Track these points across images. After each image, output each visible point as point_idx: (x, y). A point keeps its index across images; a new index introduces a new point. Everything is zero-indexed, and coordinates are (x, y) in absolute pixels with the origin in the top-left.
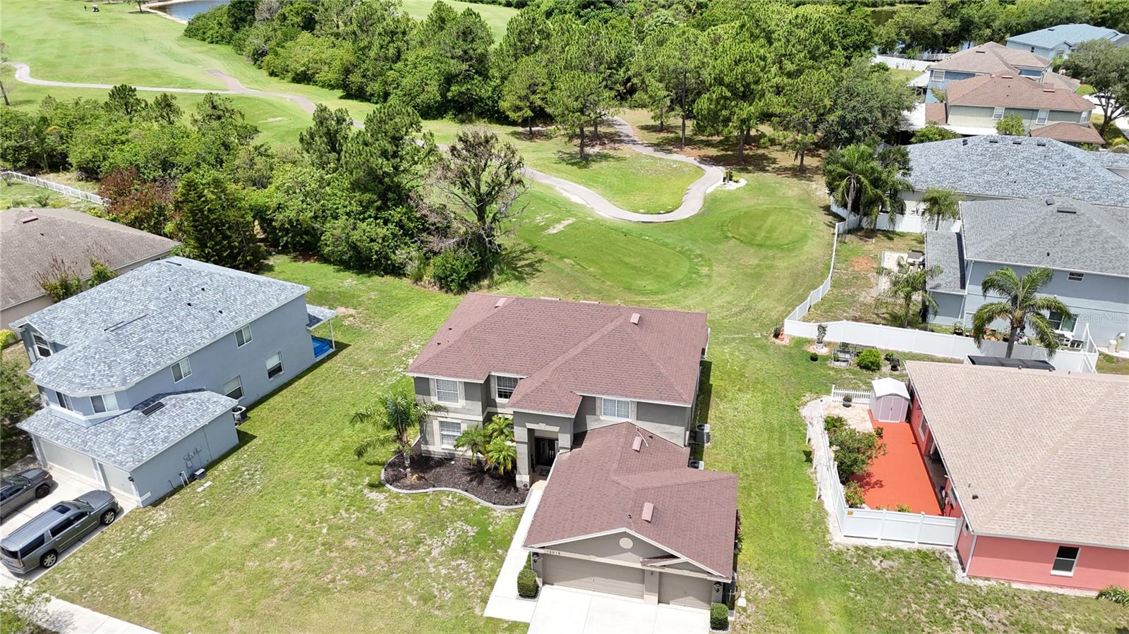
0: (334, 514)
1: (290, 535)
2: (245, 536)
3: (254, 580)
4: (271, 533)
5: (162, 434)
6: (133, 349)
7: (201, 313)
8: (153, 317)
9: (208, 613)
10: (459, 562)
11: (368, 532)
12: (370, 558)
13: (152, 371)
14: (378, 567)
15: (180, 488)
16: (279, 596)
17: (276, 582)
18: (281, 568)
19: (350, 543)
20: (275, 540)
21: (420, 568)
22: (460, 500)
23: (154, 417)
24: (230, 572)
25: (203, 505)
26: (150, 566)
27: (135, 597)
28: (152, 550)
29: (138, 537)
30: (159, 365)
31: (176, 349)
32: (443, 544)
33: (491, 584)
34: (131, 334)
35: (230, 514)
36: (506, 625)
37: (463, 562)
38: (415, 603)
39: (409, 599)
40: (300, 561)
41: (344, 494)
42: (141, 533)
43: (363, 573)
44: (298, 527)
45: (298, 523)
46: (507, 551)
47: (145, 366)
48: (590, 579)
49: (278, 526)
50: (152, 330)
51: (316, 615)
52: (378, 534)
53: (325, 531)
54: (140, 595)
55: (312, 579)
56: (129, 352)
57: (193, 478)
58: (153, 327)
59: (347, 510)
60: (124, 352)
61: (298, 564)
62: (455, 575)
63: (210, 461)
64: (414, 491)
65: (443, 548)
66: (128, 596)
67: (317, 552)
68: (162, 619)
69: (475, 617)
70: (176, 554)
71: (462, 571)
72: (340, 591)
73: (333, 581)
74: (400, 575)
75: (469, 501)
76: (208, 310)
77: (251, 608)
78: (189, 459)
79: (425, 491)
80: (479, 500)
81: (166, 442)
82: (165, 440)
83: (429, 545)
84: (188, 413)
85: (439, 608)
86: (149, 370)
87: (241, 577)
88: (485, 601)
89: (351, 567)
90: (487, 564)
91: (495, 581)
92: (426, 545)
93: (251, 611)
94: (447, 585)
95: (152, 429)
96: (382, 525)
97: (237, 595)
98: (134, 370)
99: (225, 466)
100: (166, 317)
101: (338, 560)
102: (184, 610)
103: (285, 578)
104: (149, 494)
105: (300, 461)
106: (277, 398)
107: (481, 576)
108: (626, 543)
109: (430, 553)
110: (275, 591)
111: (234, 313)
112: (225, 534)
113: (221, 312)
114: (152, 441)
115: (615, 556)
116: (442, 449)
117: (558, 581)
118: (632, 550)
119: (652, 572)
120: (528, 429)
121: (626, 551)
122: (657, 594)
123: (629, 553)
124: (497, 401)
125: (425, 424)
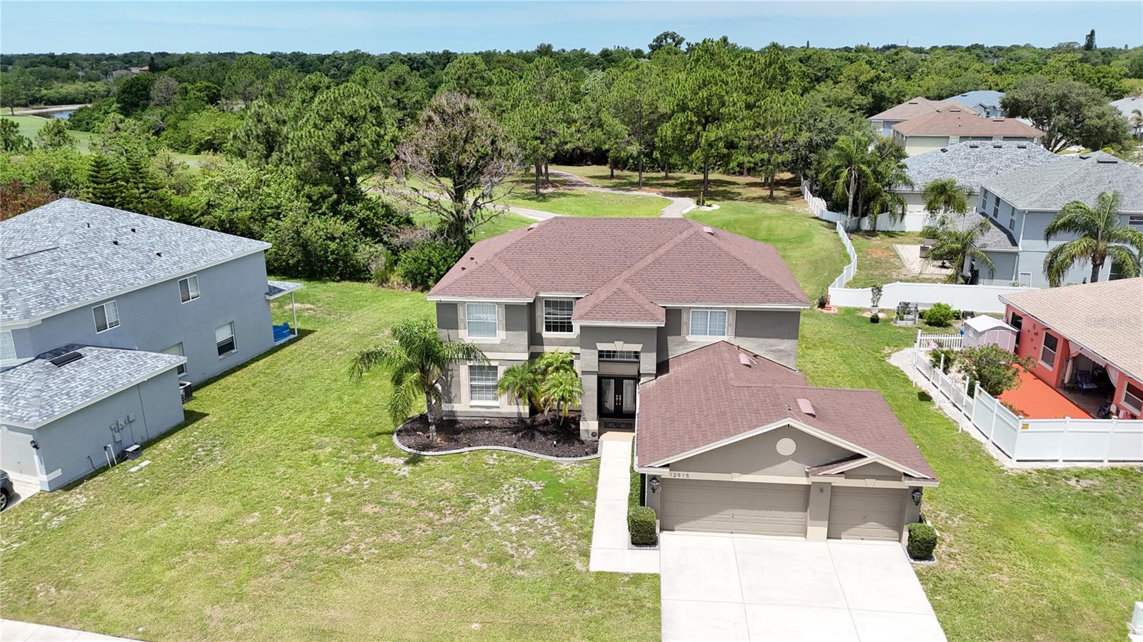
0: (337, 482)
1: (277, 508)
2: (209, 512)
3: (232, 561)
4: (249, 508)
5: (80, 387)
6: (40, 281)
7: (133, 254)
8: (66, 251)
9: (167, 603)
10: (532, 517)
11: (392, 497)
12: (403, 523)
13: (66, 307)
14: (417, 533)
15: (104, 469)
16: (277, 574)
17: (269, 559)
18: (274, 543)
19: (369, 509)
20: (257, 514)
21: (479, 528)
22: (511, 457)
23: (68, 369)
24: (195, 553)
25: (141, 485)
26: (66, 555)
27: (44, 593)
28: (68, 537)
29: (45, 525)
30: (77, 300)
31: (100, 286)
32: (502, 501)
33: (588, 536)
34: (36, 265)
35: (184, 491)
36: (627, 579)
37: (538, 516)
38: (485, 566)
39: (474, 561)
40: (300, 534)
41: (347, 461)
42: (49, 520)
43: (398, 539)
44: (288, 498)
45: (288, 495)
46: (594, 502)
47: (57, 300)
48: (727, 513)
49: (257, 500)
50: (65, 264)
51: (340, 592)
52: (407, 497)
53: (328, 500)
54: (53, 590)
55: (321, 552)
56: (34, 283)
57: (122, 457)
58: (68, 261)
59: (355, 478)
60: (27, 284)
61: (297, 538)
62: (532, 531)
63: (146, 439)
64: (444, 453)
65: (504, 505)
66: (34, 593)
67: (323, 522)
68: (93, 615)
69: (579, 573)
70: (106, 539)
71: (540, 527)
72: (368, 561)
73: (356, 551)
74: (451, 537)
75: (522, 458)
76: (141, 252)
77: (237, 591)
78: (118, 429)
79: (459, 451)
80: (536, 455)
81: (87, 397)
82: (86, 394)
83: (483, 504)
84: (118, 366)
85: (523, 567)
86: (63, 305)
87: (213, 558)
88: (586, 554)
89: (378, 535)
90: (574, 517)
91: (591, 533)
92: (479, 503)
93: (237, 594)
94: (524, 542)
95: (66, 381)
96: (410, 488)
97: (212, 577)
98: (41, 303)
99: (166, 444)
100: (84, 253)
101: (357, 528)
102: (128, 601)
103: (281, 554)
104: (58, 473)
105: (276, 434)
106: (230, 379)
107: (569, 529)
108: (786, 446)
109: (488, 512)
110: (269, 569)
111: (177, 258)
112: (180, 513)
113: (159, 254)
114: (67, 394)
115: (768, 469)
116: (471, 407)
117: (681, 523)
118: (793, 457)
119: (821, 487)
120: (599, 351)
121: (785, 458)
122: (827, 522)
123: (790, 461)
124: (544, 336)
125: (449, 373)
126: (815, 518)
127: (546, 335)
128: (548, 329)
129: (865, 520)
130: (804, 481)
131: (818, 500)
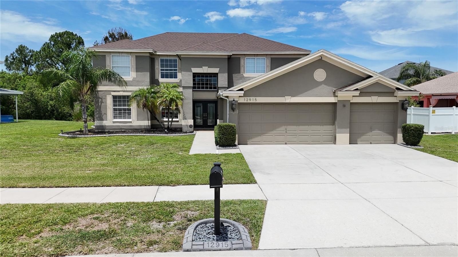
36: (217, 155)
46: (192, 141)
48: (282, 129)
69: (181, 155)
79: (102, 135)
83: (113, 144)
88: (186, 151)
90: (177, 144)
109: (115, 146)
115: (309, 92)
116: (114, 122)
117: (251, 139)
118: (325, 82)
119: (344, 103)
120: (193, 73)
121: (319, 84)
122: (349, 130)
123: (323, 85)
124: (160, 81)
125: (100, 100)
126: (341, 127)
127: (161, 80)
128: (162, 77)
129: (371, 129)
130: (332, 100)
131: (342, 114)
